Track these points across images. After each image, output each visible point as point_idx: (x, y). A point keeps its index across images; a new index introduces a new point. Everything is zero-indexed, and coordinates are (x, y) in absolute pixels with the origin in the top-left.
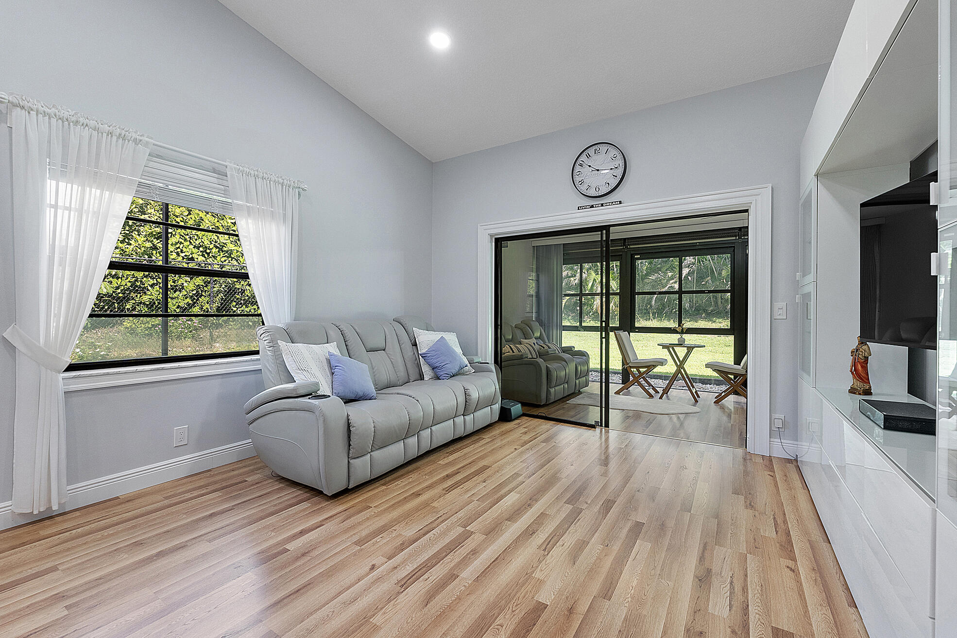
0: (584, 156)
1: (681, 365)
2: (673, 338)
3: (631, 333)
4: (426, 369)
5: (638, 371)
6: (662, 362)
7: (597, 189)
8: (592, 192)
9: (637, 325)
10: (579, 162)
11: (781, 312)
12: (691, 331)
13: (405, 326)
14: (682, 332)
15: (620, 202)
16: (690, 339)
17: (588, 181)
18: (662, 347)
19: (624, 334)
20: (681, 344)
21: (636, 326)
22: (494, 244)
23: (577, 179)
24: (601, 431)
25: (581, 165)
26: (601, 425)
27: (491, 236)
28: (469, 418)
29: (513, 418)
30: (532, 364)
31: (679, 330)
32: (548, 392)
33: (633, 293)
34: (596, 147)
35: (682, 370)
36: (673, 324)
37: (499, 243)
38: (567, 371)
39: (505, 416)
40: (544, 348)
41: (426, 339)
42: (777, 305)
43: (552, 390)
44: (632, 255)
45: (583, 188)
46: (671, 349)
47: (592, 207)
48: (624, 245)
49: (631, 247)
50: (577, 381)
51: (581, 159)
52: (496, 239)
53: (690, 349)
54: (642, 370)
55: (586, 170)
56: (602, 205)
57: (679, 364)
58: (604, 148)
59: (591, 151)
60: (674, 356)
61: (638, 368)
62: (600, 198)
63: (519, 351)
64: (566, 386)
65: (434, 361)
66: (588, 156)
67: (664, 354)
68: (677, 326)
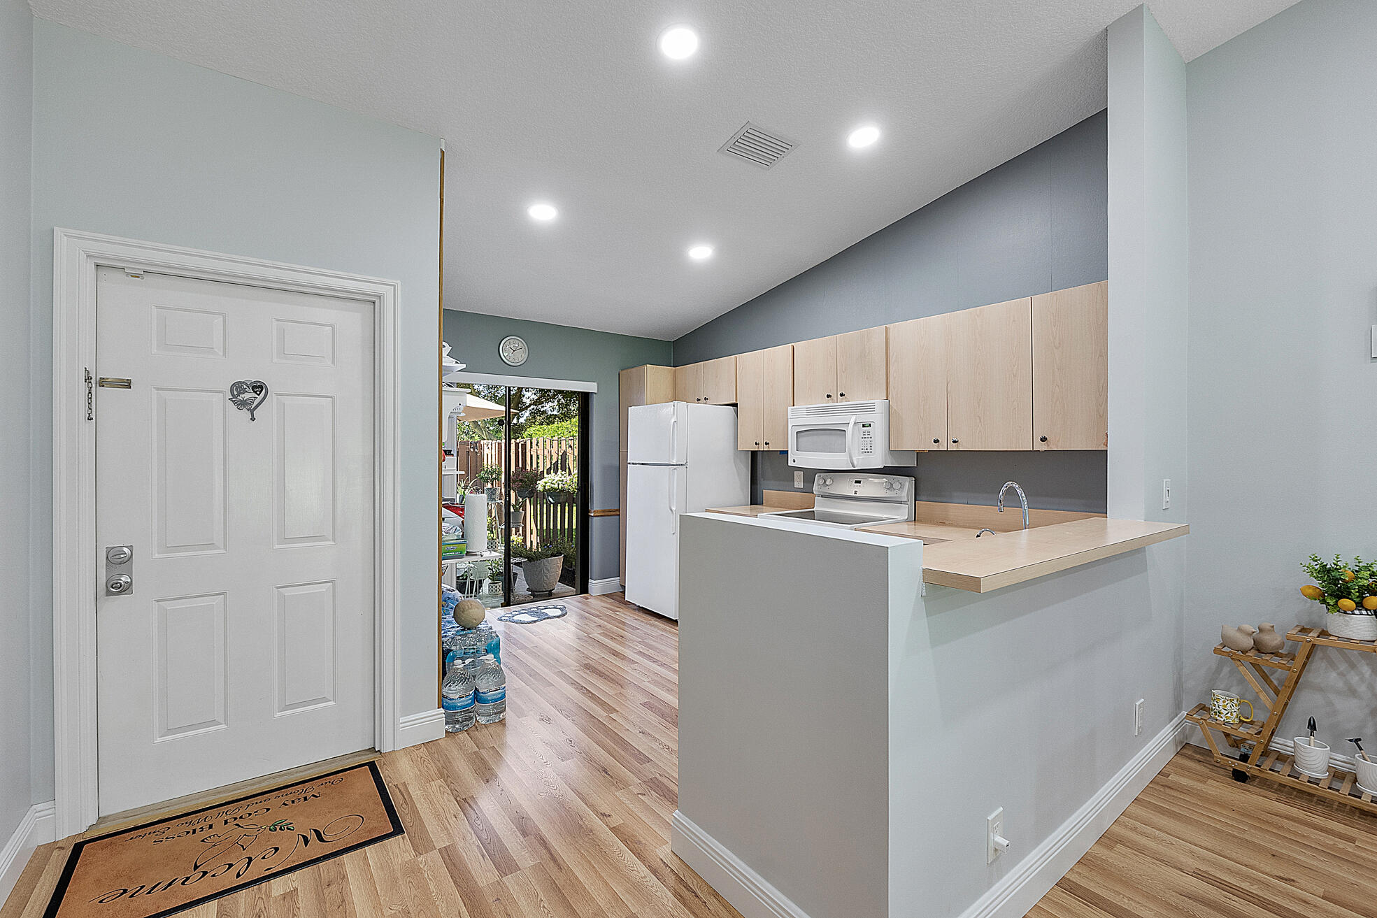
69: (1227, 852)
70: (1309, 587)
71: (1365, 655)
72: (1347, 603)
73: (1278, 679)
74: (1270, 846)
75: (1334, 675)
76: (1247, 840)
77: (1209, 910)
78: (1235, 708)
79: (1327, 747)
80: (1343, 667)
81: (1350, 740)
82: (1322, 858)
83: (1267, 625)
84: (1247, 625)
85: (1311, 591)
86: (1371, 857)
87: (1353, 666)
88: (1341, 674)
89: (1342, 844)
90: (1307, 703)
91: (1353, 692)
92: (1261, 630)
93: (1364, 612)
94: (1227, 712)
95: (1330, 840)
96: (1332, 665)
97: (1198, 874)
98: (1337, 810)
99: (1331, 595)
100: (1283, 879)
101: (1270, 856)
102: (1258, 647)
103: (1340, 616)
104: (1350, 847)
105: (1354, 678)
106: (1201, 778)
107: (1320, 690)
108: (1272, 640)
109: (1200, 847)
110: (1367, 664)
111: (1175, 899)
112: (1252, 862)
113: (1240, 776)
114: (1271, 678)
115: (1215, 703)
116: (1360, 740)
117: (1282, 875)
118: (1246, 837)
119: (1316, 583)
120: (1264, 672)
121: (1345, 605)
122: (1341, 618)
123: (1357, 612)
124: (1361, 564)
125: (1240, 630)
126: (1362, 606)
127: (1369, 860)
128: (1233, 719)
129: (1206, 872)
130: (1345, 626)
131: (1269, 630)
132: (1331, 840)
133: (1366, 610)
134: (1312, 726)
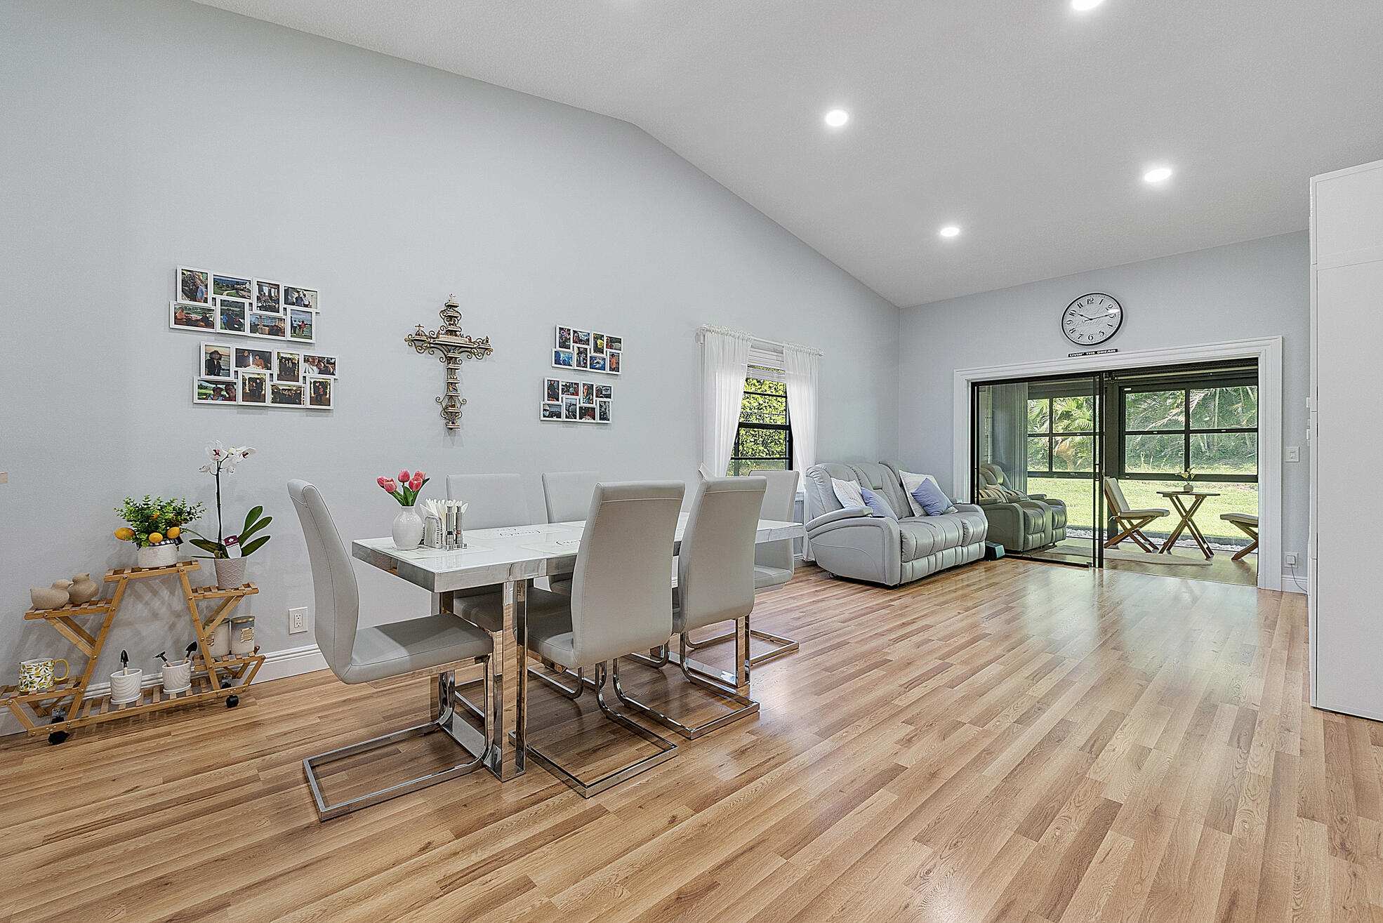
0: (1075, 305)
1: (1187, 517)
2: (1179, 486)
3: (1119, 480)
4: (915, 507)
5: (1131, 524)
6: (1163, 513)
7: (1091, 338)
8: (1085, 340)
9: (1128, 470)
10: (1070, 311)
11: (1293, 455)
12: (1198, 478)
13: (892, 468)
14: (1189, 479)
15: (1116, 351)
16: (1199, 487)
17: (1079, 330)
18: (1162, 495)
19: (1111, 481)
20: (1187, 492)
21: (1126, 472)
22: (970, 388)
23: (1068, 328)
24: (1094, 571)
25: (1072, 314)
26: (1094, 566)
27: (968, 381)
28: (965, 549)
29: (998, 557)
30: (1008, 509)
31: (1185, 475)
32: (1026, 539)
33: (1122, 434)
34: (1088, 297)
35: (1190, 523)
36: (1178, 469)
37: (975, 385)
38: (1045, 519)
39: (990, 555)
40: (1011, 495)
41: (913, 481)
42: (1289, 449)
43: (1030, 537)
44: (1120, 387)
45: (1075, 336)
46: (1174, 498)
47: (1085, 354)
48: (1110, 376)
49: (1119, 378)
50: (1054, 533)
51: (1072, 308)
52: (972, 383)
53: (1200, 498)
54: (1135, 522)
55: (1076, 319)
56: (1096, 353)
57: (1184, 514)
58: (1098, 299)
59: (1084, 301)
60: (1179, 506)
61: (1129, 519)
62: (1094, 347)
63: (989, 496)
64: (1043, 535)
65: (924, 500)
66: (1080, 306)
67: (1167, 504)
68: (1183, 472)
69: (71, 804)
70: (123, 530)
71: (165, 581)
72: (156, 536)
73: (89, 628)
74: (108, 775)
75: (140, 606)
76: (86, 784)
77: (73, 859)
78: (50, 672)
79: (139, 671)
80: (148, 596)
81: (157, 657)
82: (152, 759)
83: (82, 575)
84: (63, 580)
85: (124, 532)
86: (184, 737)
87: (155, 593)
88: (147, 604)
89: (162, 741)
90: (119, 639)
91: (155, 616)
92: (75, 582)
93: (168, 542)
94: (40, 679)
95: (152, 743)
96: (139, 597)
97: (48, 840)
98: (150, 720)
99: (142, 532)
100: (129, 791)
101: (111, 782)
102: (74, 601)
103: (150, 549)
104: (169, 739)
105: (156, 604)
106: (15, 762)
107: (129, 624)
108: (87, 588)
109: (41, 817)
110: (167, 588)
111: (33, 877)
112: (94, 798)
113: (58, 738)
114: (84, 628)
115: (26, 674)
116: (164, 653)
117: (127, 789)
118: (84, 781)
119: (129, 525)
120: (76, 625)
121: (155, 538)
122: (151, 550)
123: (163, 543)
124: (161, 504)
125: (55, 586)
126: (167, 538)
127: (184, 740)
128: (48, 684)
129: (57, 833)
130: (154, 557)
131: (85, 580)
132: (154, 742)
133: (170, 539)
134: (125, 658)
